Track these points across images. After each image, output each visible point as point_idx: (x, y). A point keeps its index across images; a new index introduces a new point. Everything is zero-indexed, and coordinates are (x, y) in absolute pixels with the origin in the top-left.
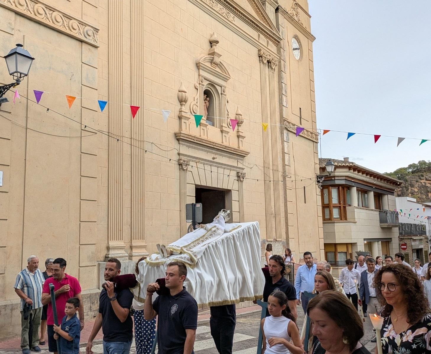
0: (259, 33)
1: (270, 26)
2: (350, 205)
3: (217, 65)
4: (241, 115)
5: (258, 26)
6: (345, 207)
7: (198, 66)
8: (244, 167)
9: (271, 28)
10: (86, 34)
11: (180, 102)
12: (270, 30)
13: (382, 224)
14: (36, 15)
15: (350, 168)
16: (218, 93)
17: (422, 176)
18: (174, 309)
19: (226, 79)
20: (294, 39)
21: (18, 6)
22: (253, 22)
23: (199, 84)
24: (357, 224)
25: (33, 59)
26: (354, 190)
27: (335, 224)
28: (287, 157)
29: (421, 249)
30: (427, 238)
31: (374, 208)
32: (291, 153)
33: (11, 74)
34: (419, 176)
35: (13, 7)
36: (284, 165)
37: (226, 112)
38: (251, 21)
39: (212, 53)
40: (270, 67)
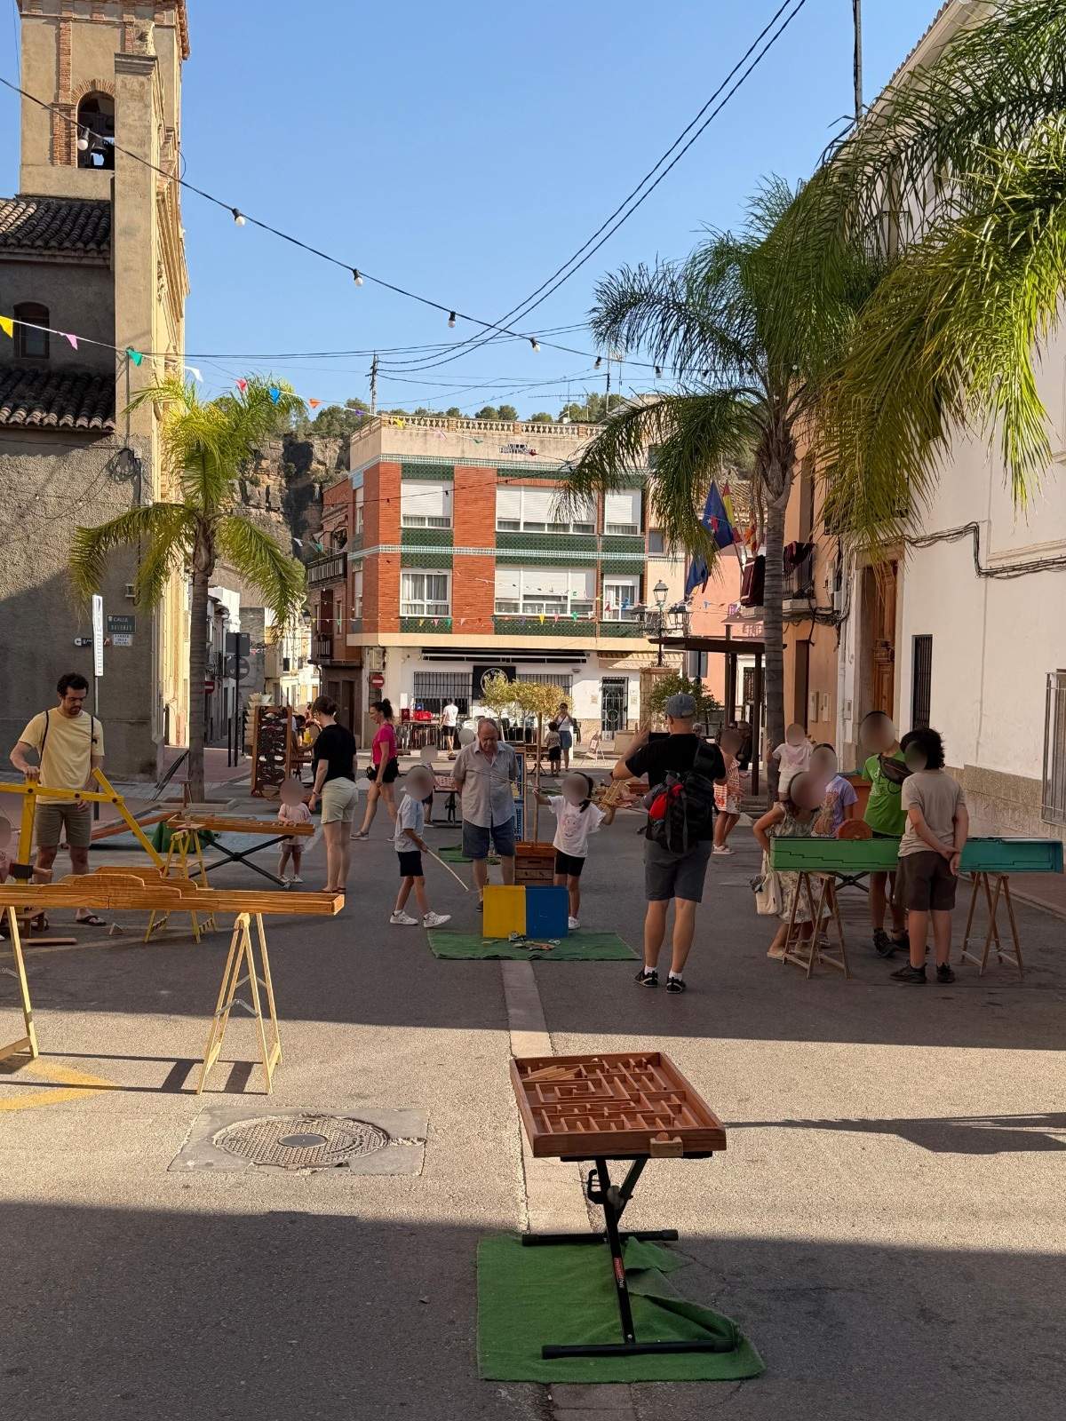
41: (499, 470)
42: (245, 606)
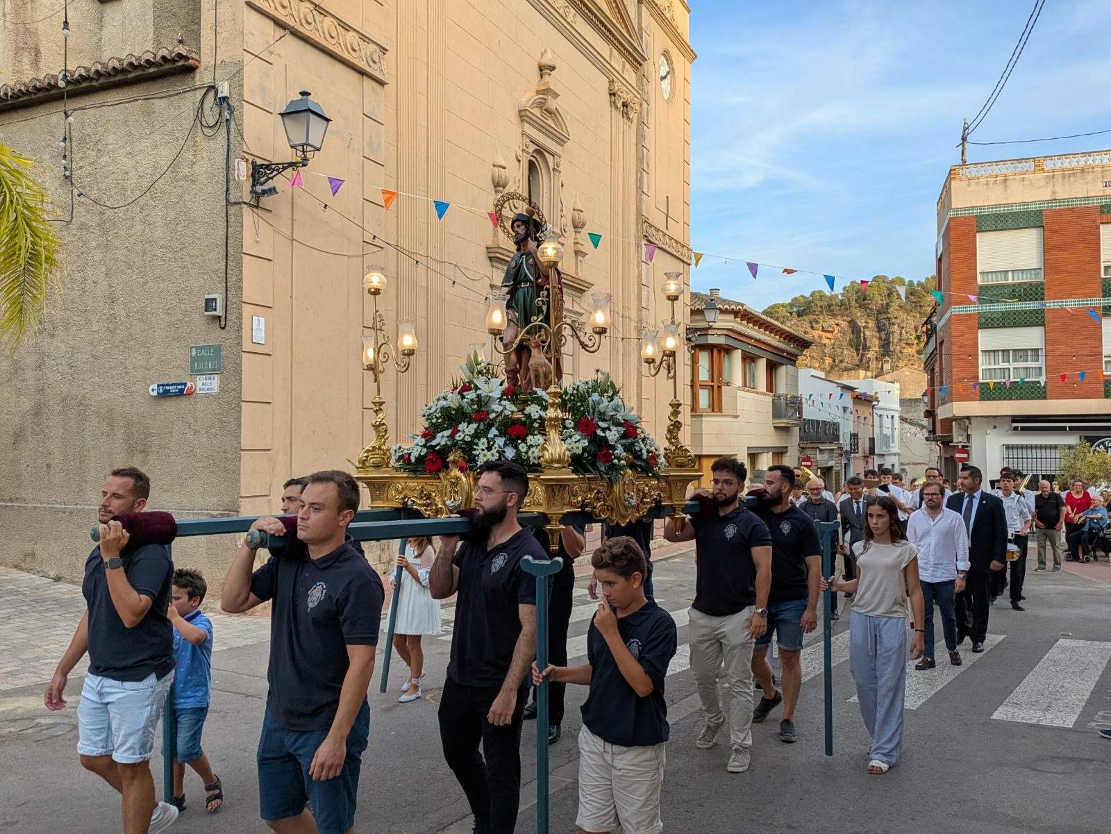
0: (611, 46)
1: (628, 32)
2: (728, 384)
3: (550, 113)
4: (582, 211)
5: (611, 33)
6: (719, 387)
7: (523, 115)
8: (582, 311)
9: (630, 35)
10: (369, 59)
11: (495, 187)
12: (629, 41)
13: (776, 421)
14: (302, 25)
15: (736, 313)
16: (548, 167)
17: (817, 322)
18: (316, 595)
19: (561, 141)
20: (663, 58)
21: (279, 8)
22: (604, 25)
23: (523, 150)
24: (739, 419)
25: (328, 120)
26: (737, 355)
27: (704, 419)
28: (644, 291)
29: (830, 468)
30: (841, 448)
31: (765, 391)
32: (651, 286)
33: (292, 147)
34: (811, 322)
35: (271, 11)
36: (641, 308)
37: (560, 205)
38: (601, 22)
39: (544, 90)
40: (625, 115)
41: (1102, 207)
42: (907, 396)
